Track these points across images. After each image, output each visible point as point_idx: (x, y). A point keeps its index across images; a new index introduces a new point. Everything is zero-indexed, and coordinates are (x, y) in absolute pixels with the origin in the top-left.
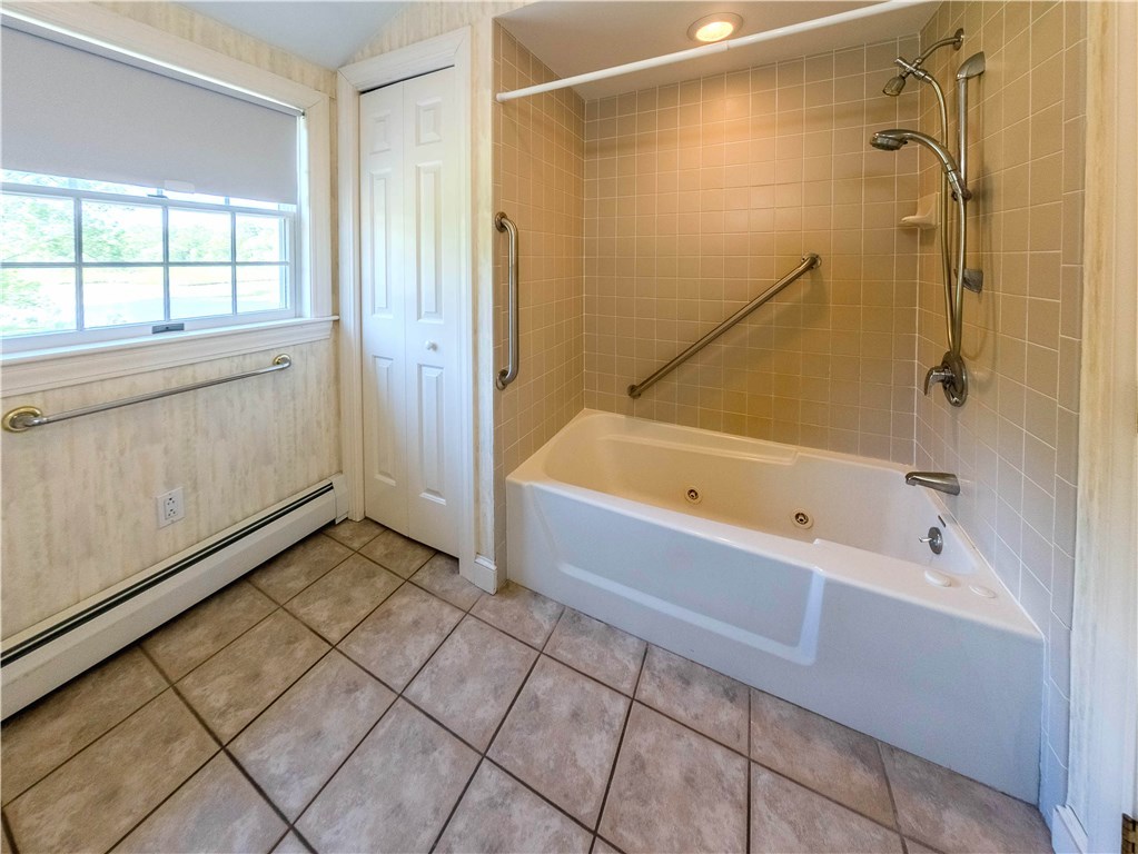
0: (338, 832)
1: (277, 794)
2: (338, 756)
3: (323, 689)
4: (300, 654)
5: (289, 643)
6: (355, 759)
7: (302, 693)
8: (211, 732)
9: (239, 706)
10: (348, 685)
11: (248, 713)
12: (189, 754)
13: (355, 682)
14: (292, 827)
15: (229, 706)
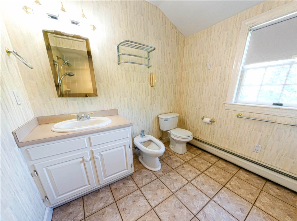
0: (210, 207)
1: (217, 196)
2: (224, 207)
3: (240, 203)
4: (248, 196)
5: (251, 194)
6: (224, 211)
7: (238, 198)
8: (226, 183)
9: (232, 187)
10: (243, 209)
11: (231, 188)
12: (222, 181)
13: (244, 211)
14: (211, 199)
15: (232, 185)
